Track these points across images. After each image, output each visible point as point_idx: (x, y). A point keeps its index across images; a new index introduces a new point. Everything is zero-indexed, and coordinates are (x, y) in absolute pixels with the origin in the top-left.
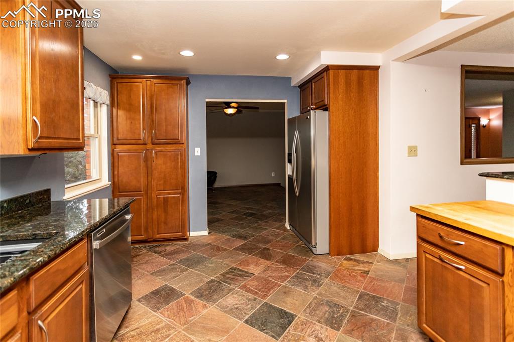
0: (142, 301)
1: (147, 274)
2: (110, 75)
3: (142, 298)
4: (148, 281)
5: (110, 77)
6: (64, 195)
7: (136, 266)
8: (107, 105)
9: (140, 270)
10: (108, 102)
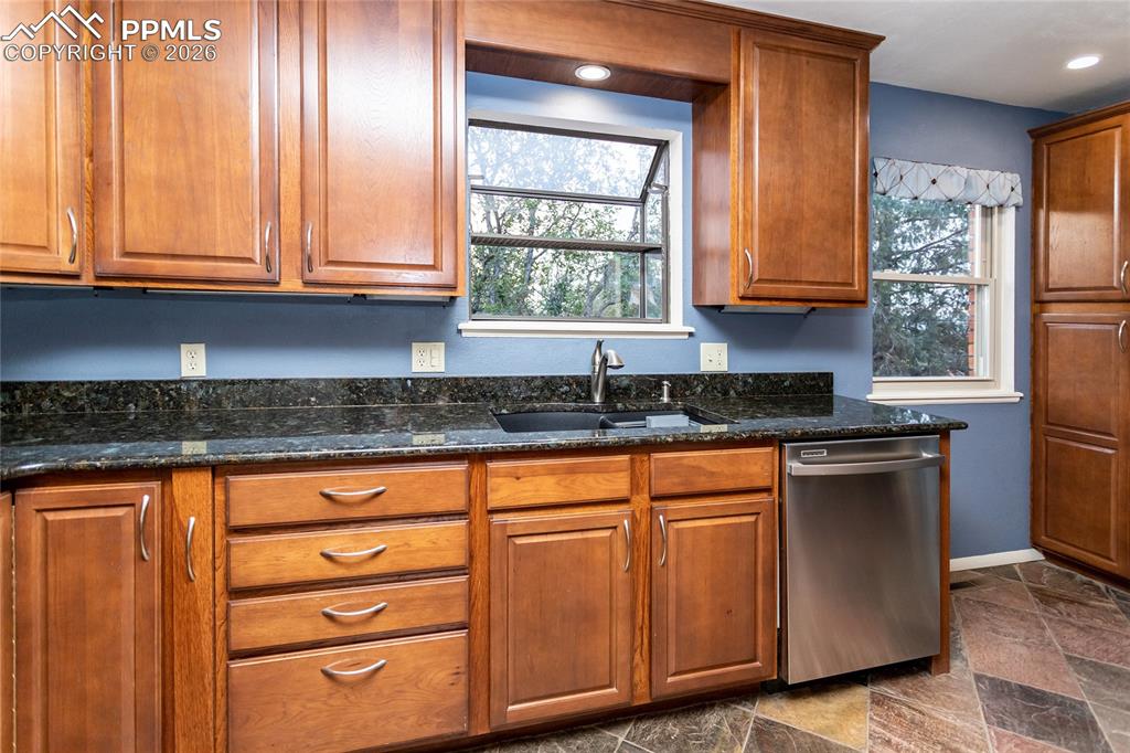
0: (983, 683)
1: (1057, 651)
2: (1029, 132)
3: (992, 680)
4: (1044, 663)
5: (1032, 137)
6: (870, 393)
7: (1050, 620)
8: (1017, 207)
9: (1049, 632)
10: (1018, 198)
